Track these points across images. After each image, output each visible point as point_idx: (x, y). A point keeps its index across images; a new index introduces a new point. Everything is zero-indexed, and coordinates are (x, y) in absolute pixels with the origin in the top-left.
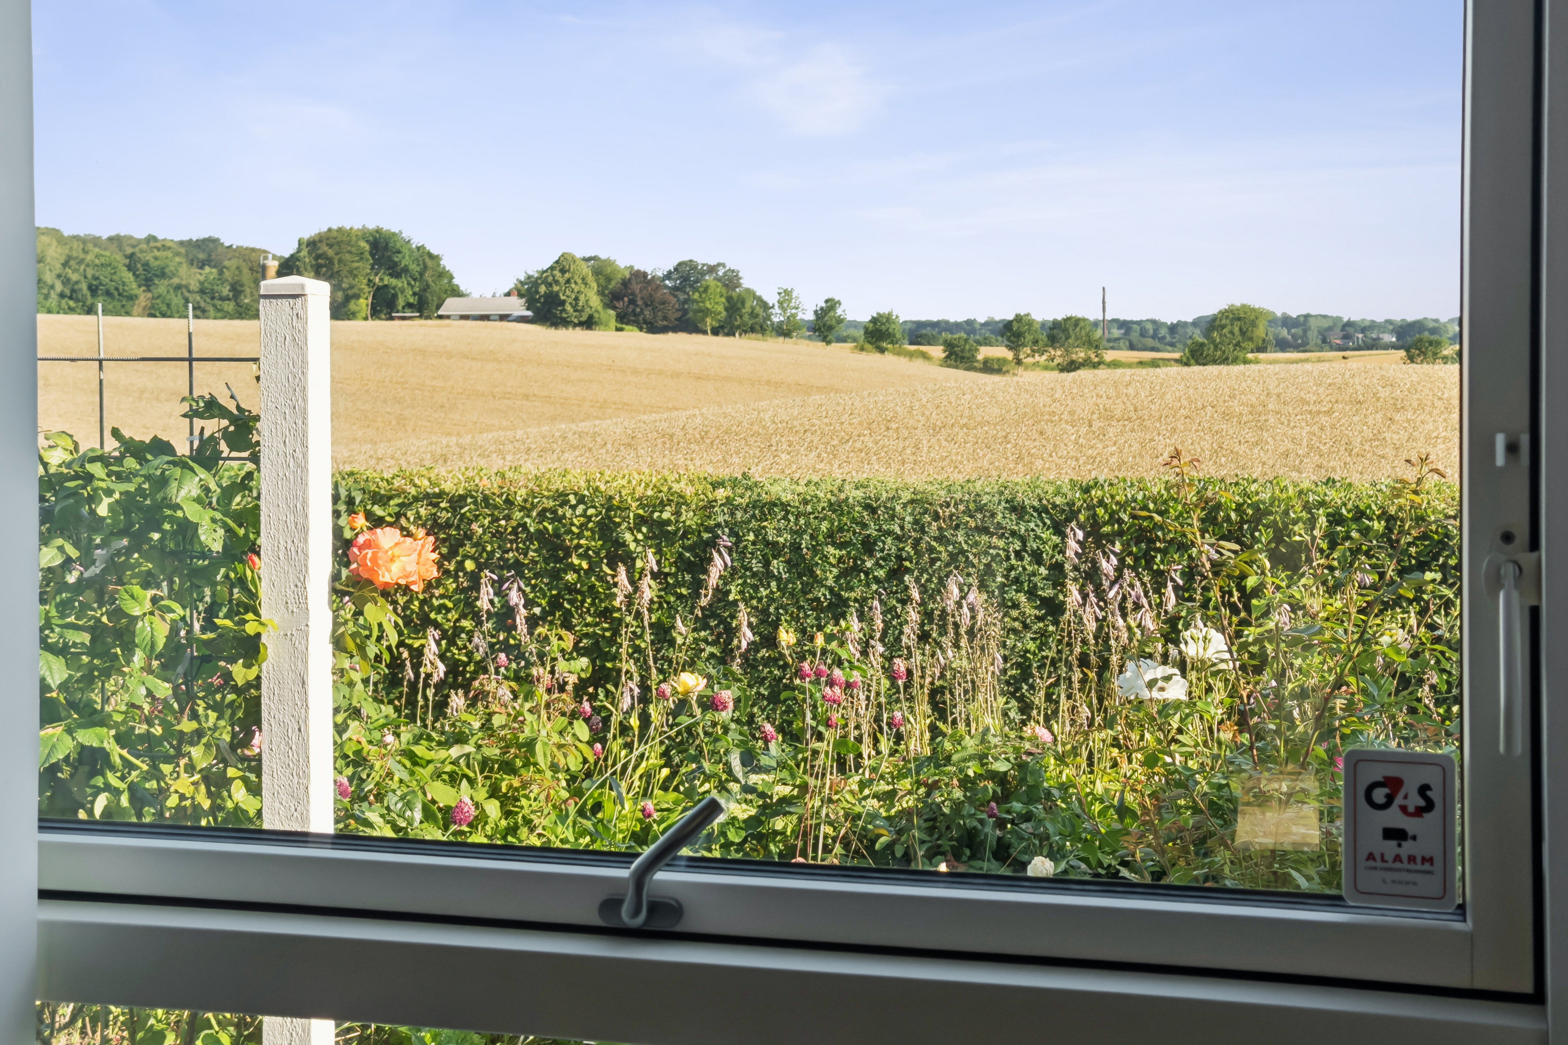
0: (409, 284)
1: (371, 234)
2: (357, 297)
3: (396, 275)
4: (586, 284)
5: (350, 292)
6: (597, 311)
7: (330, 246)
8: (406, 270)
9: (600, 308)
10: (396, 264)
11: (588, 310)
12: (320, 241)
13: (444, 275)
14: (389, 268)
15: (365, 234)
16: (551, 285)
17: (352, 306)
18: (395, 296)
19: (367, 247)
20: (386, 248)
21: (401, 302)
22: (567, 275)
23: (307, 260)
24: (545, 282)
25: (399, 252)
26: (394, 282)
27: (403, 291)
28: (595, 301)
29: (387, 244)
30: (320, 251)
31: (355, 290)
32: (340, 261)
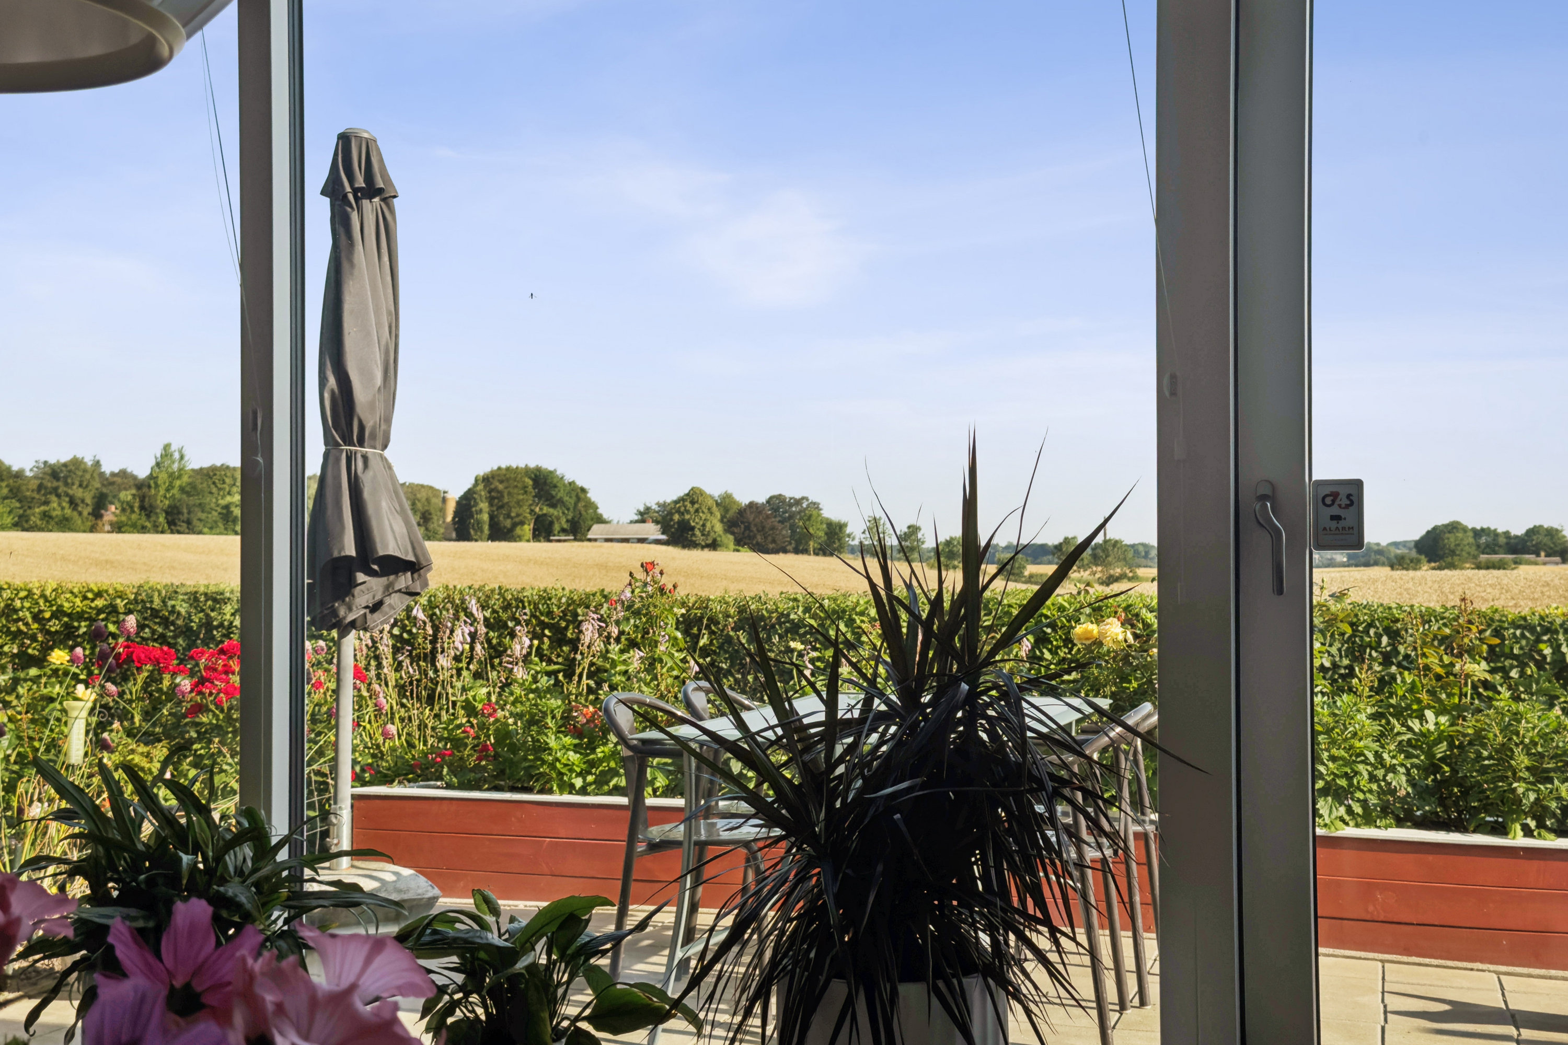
0: (563, 513)
1: (533, 472)
2: (522, 523)
3: (553, 506)
4: (711, 513)
5: (517, 520)
6: (720, 536)
7: (501, 482)
8: (561, 501)
9: (721, 533)
10: (553, 497)
11: (712, 534)
12: (493, 477)
13: (591, 505)
14: (547, 500)
15: (527, 471)
16: (683, 514)
17: (518, 531)
18: (552, 523)
19: (531, 483)
20: (545, 483)
21: (557, 527)
22: (696, 506)
23: (483, 493)
24: (678, 511)
25: (555, 486)
26: (551, 510)
27: (558, 518)
28: (719, 527)
29: (546, 480)
30: (493, 486)
31: (521, 518)
32: (509, 494)
